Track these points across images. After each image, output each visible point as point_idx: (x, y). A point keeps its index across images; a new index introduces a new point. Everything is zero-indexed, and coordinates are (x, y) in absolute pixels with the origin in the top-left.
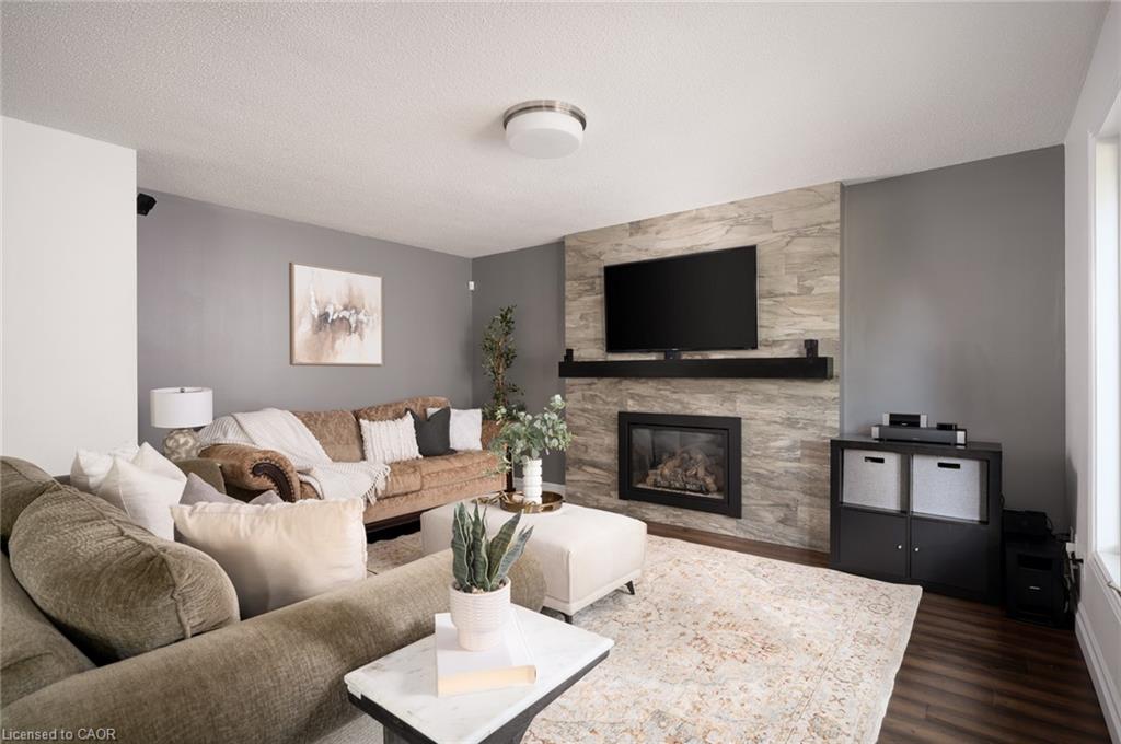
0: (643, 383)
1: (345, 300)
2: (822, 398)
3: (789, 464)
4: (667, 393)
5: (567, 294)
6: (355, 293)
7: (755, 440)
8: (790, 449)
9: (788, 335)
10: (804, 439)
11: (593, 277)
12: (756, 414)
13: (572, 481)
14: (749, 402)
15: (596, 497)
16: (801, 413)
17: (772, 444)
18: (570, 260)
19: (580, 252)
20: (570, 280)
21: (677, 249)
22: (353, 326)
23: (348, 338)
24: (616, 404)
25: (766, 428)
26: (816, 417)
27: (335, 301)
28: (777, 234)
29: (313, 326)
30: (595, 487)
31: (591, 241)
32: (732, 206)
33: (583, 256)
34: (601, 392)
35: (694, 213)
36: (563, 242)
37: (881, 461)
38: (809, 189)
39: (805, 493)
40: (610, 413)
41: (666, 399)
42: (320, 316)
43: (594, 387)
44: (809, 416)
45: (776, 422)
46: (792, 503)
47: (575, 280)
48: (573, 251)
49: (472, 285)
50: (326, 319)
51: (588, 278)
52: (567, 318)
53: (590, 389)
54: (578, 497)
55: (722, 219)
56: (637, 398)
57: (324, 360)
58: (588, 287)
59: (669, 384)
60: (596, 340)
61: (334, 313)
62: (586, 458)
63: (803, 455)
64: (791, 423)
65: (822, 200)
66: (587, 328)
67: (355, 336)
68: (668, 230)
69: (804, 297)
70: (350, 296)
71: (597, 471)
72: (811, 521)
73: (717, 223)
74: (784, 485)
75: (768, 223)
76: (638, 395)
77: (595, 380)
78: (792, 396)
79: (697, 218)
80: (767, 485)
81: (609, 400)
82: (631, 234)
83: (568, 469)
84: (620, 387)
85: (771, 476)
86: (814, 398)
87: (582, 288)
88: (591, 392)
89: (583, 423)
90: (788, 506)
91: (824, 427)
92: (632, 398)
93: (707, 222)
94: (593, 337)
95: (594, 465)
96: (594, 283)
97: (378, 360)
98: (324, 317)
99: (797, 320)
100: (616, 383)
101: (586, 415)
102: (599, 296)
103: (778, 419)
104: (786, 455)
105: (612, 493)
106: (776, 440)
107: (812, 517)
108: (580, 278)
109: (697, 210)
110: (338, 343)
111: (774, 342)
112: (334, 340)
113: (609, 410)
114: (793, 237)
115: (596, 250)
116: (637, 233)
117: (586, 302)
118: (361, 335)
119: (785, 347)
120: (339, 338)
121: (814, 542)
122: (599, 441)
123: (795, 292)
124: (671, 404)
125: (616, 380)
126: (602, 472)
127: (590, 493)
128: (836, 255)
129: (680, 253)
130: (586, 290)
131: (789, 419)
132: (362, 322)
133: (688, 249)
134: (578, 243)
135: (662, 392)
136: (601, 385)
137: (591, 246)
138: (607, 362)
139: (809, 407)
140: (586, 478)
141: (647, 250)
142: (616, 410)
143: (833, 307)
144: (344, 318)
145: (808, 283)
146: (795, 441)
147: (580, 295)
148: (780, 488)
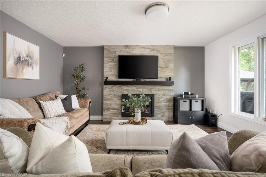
0: (128, 86)
1: (27, 53)
2: (170, 89)
3: (164, 104)
4: (135, 89)
5: (104, 62)
6: (31, 51)
7: (156, 99)
8: (164, 100)
9: (164, 76)
10: (167, 98)
11: (113, 58)
12: (157, 93)
13: (106, 114)
14: (155, 91)
15: (114, 117)
16: (166, 93)
17: (160, 100)
18: (105, 52)
19: (109, 50)
20: (105, 58)
21: (138, 54)
22: (30, 64)
23: (28, 68)
24: (120, 92)
25: (159, 96)
26: (169, 93)
27: (23, 52)
28: (161, 54)
29: (14, 62)
30: (113, 115)
31: (113, 48)
32: (152, 46)
33: (110, 52)
34: (116, 89)
35: (142, 46)
36: (103, 47)
37: (186, 101)
38: (168, 46)
39: (167, 110)
40: (118, 95)
41: (135, 90)
42: (17, 58)
43: (113, 88)
44: (168, 93)
45: (161, 95)
46: (164, 112)
47: (107, 58)
48: (106, 50)
49: (64, 55)
50: (20, 60)
51: (111, 58)
52: (104, 68)
53: (112, 88)
54: (108, 118)
55: (149, 48)
56: (126, 90)
57: (19, 77)
58: (111, 60)
59: (135, 86)
60: (114, 75)
61: (23, 57)
62: (110, 107)
63: (166, 102)
64: (164, 95)
65: (170, 48)
66: (111, 71)
67: (30, 68)
68: (135, 49)
69: (167, 68)
70: (29, 52)
71: (114, 110)
72: (168, 115)
73: (148, 49)
74: (163, 108)
75: (160, 51)
76: (127, 90)
77: (114, 86)
78: (164, 89)
79: (143, 47)
80: (159, 109)
81: (118, 91)
82: (125, 48)
83: (104, 111)
84: (121, 88)
85: (160, 107)
86: (169, 89)
87: (109, 60)
88: (112, 89)
89: (110, 98)
90: (163, 113)
91: (170, 95)
92: (125, 90)
93: (146, 49)
94: (113, 74)
95: (113, 109)
96: (113, 59)
97: (38, 78)
98: (19, 59)
99: (165, 73)
100: (121, 86)
101: (111, 95)
102: (115, 63)
103: (161, 94)
104: (163, 102)
105: (119, 116)
106: (161, 99)
107: (168, 114)
108: (109, 57)
109: (143, 45)
110: (24, 70)
111: (161, 77)
112: (23, 69)
113: (118, 94)
114: (165, 55)
115: (114, 51)
116: (127, 48)
117: (111, 64)
118: (32, 68)
119: (163, 78)
120: (25, 68)
121: (169, 120)
122: (115, 102)
123: (165, 67)
124: (136, 92)
125: (120, 86)
126: (116, 111)
127: (112, 117)
128: (173, 60)
129: (138, 55)
130: (111, 61)
131: (164, 94)
132: (33, 63)
133: (140, 54)
134: (108, 48)
135: (134, 89)
136: (116, 88)
137: (113, 49)
138: (118, 81)
139: (167, 92)
140: (111, 113)
141: (129, 53)
142: (121, 94)
143: (172, 71)
144: (26, 60)
145: (168, 65)
146: (165, 99)
147: (109, 62)
148: (162, 109)
